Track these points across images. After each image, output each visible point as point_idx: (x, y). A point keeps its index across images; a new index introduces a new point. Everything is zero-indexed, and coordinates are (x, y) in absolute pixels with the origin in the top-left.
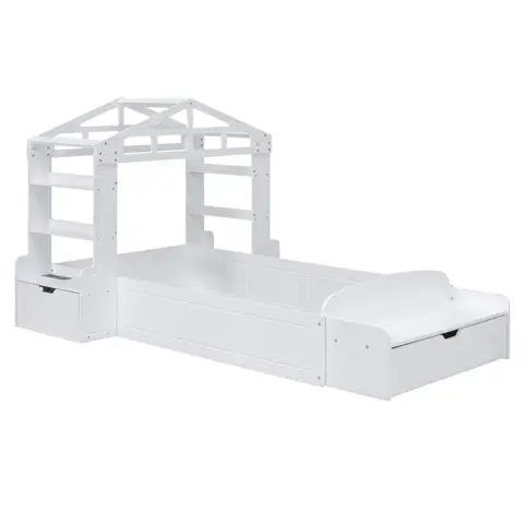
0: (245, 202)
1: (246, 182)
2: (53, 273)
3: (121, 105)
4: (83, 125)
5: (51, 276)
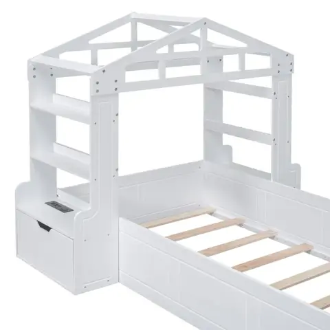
0: (264, 124)
1: (266, 104)
3: (135, 21)
4: (92, 42)
5: (55, 205)
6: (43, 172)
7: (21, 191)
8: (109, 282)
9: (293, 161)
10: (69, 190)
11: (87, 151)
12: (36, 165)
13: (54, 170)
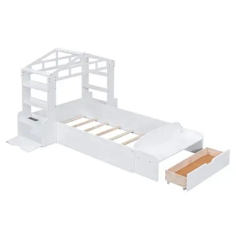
1: (105, 79)
2: (32, 117)
3: (57, 51)
5: (31, 118)
6: (27, 107)
7: (20, 115)
8: (54, 143)
9: (115, 97)
10: (35, 113)
11: (46, 100)
12: (24, 105)
13: (30, 106)
